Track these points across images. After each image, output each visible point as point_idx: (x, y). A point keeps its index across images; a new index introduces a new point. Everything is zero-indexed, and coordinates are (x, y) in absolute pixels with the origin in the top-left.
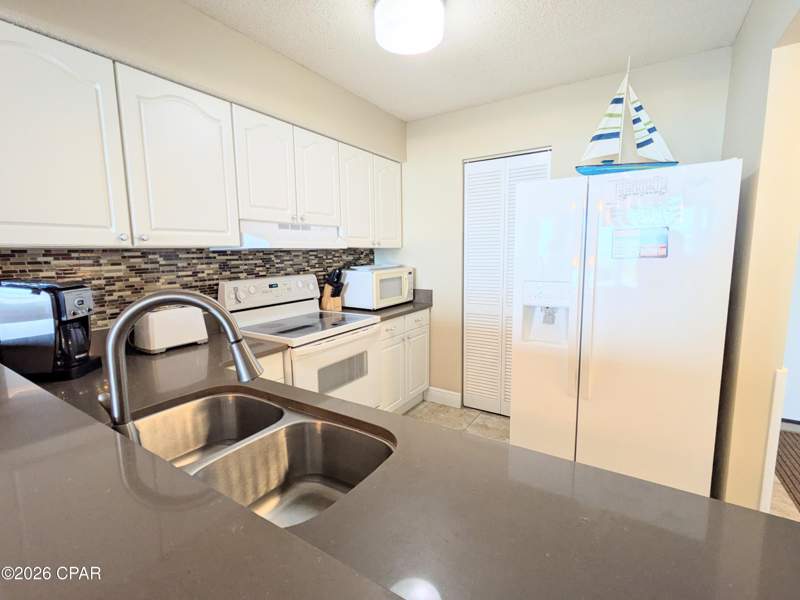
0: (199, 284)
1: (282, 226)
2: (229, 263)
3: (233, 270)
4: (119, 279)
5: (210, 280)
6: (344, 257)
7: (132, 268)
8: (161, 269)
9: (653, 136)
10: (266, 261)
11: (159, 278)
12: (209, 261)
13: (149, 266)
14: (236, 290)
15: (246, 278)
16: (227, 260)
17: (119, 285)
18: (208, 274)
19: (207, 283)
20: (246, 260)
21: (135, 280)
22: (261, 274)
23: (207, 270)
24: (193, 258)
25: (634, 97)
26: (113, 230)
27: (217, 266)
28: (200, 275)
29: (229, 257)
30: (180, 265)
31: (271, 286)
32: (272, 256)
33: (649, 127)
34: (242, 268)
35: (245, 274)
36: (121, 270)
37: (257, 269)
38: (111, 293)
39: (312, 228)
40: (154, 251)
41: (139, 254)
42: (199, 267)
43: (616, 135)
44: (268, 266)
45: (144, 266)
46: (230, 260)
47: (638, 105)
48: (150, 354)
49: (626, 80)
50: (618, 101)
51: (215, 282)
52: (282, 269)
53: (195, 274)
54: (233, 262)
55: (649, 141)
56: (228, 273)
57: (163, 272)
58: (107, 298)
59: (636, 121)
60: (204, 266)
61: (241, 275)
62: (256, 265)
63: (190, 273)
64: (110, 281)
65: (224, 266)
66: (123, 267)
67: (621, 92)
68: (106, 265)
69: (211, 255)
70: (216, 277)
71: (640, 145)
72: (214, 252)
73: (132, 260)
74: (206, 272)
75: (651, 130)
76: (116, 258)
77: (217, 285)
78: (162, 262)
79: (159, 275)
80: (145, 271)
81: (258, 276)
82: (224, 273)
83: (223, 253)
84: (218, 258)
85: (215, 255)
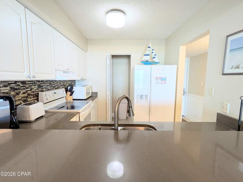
0: (33, 93)
1: (64, 72)
2: (40, 85)
3: (42, 88)
5: (35, 92)
6: (69, 82)
7: (11, 88)
8: (21, 88)
9: (155, 56)
10: (50, 84)
11: (20, 92)
12: (35, 84)
13: (17, 87)
16: (40, 84)
18: (35, 90)
19: (35, 93)
20: (45, 84)
22: (49, 89)
24: (30, 84)
25: (152, 47)
26: (25, 73)
27: (37, 86)
28: (33, 90)
29: (40, 83)
30: (27, 86)
31: (54, 93)
32: (52, 82)
33: (155, 54)
34: (44, 87)
39: (70, 73)
40: (18, 81)
41: (14, 82)
42: (32, 87)
43: (149, 55)
44: (51, 86)
45: (15, 87)
46: (41, 84)
47: (153, 49)
48: (30, 122)
49: (150, 43)
50: (149, 47)
51: (37, 93)
52: (54, 87)
54: (42, 85)
55: (155, 58)
56: (40, 89)
57: (22, 89)
59: (153, 53)
60: (34, 86)
61: (44, 90)
62: (48, 86)
63: (30, 89)
66: (8, 88)
67: (150, 45)
68: (2, 87)
69: (36, 82)
70: (37, 90)
71: (153, 58)
72: (36, 81)
73: (11, 85)
74: (35, 89)
75: (155, 55)
76: (6, 84)
77: (38, 93)
78: (21, 85)
79: (20, 90)
80: (16, 89)
82: (39, 89)
83: (39, 81)
84: (38, 83)
85: (37, 82)
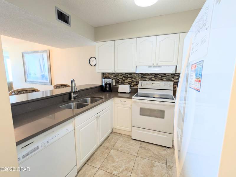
0: (136, 81)
1: (150, 67)
3: (145, 78)
4: (121, 78)
7: (123, 76)
10: (156, 76)
13: (126, 76)
14: (142, 83)
15: (148, 81)
17: (121, 79)
20: (149, 76)
21: (124, 79)
22: (153, 80)
23: (138, 78)
24: (135, 75)
27: (140, 77)
30: (132, 76)
32: (158, 75)
34: (147, 78)
35: (148, 80)
36: (121, 77)
37: (152, 78)
38: (120, 80)
40: (127, 73)
42: (136, 77)
44: (156, 78)
51: (139, 81)
52: (161, 79)
53: (135, 78)
54: (145, 76)
56: (143, 79)
57: (129, 77)
58: (119, 81)
60: (137, 77)
62: (152, 77)
64: (120, 78)
65: (142, 77)
66: (122, 76)
72: (140, 74)
76: (121, 74)
78: (129, 75)
80: (126, 77)
81: (152, 80)
83: (143, 74)
